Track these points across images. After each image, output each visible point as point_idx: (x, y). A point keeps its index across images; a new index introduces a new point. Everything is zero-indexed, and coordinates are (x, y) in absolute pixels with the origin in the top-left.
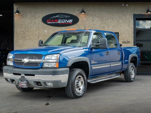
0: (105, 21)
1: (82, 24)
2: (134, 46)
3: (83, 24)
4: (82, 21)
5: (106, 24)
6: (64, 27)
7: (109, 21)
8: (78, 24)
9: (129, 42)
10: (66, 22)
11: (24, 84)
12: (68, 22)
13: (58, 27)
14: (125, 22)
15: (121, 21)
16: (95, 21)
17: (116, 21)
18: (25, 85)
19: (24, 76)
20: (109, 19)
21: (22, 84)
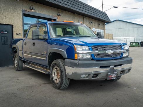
0: (3, 12)
2: (23, 37)
5: (4, 15)
7: (6, 13)
9: (20, 34)
11: (114, 75)
14: (17, 15)
15: (14, 14)
17: (11, 14)
18: (115, 76)
19: (113, 68)
20: (6, 11)
21: (112, 75)
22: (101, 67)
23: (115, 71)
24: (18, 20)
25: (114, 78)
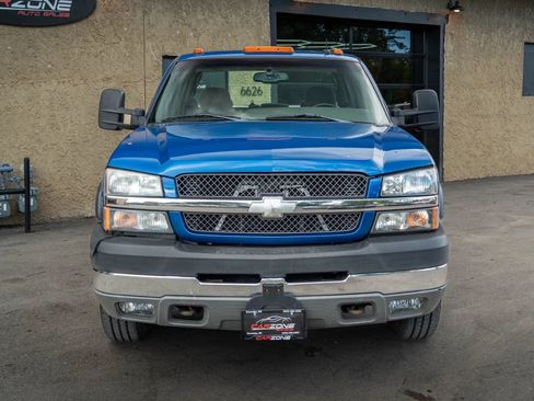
0: (185, 14)
1: (108, 21)
3: (111, 23)
4: (107, 10)
5: (190, 26)
6: (38, 30)
8: (91, 18)
9: (258, 92)
10: (47, 7)
11: (286, 323)
12: (53, 8)
13: (13, 29)
14: (247, 22)
16: (154, 12)
17: (219, 19)
18: (292, 326)
19: (282, 286)
20: (199, 9)
21: (268, 322)
22: (202, 277)
23: (291, 301)
24: (249, 38)
25: (288, 338)
